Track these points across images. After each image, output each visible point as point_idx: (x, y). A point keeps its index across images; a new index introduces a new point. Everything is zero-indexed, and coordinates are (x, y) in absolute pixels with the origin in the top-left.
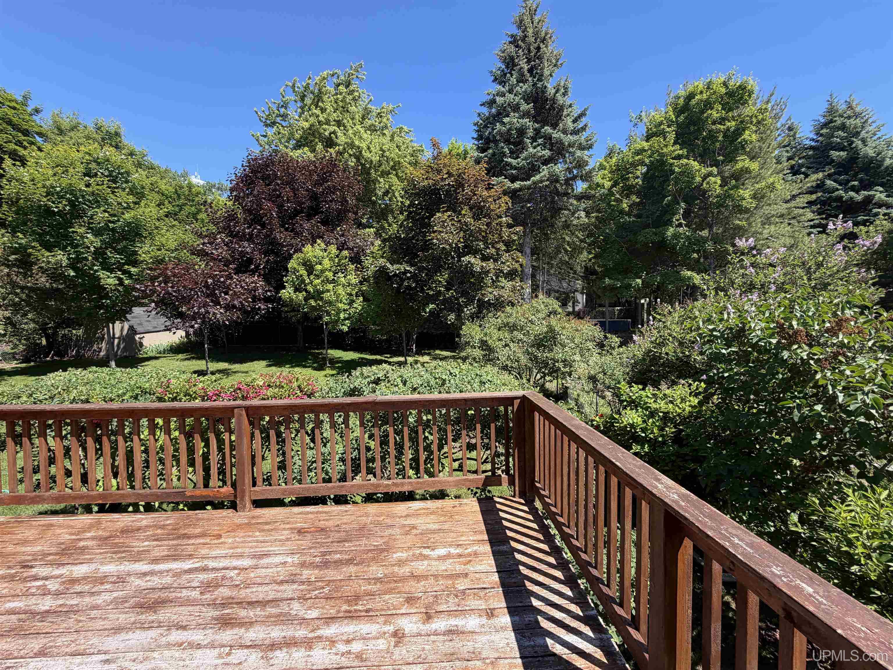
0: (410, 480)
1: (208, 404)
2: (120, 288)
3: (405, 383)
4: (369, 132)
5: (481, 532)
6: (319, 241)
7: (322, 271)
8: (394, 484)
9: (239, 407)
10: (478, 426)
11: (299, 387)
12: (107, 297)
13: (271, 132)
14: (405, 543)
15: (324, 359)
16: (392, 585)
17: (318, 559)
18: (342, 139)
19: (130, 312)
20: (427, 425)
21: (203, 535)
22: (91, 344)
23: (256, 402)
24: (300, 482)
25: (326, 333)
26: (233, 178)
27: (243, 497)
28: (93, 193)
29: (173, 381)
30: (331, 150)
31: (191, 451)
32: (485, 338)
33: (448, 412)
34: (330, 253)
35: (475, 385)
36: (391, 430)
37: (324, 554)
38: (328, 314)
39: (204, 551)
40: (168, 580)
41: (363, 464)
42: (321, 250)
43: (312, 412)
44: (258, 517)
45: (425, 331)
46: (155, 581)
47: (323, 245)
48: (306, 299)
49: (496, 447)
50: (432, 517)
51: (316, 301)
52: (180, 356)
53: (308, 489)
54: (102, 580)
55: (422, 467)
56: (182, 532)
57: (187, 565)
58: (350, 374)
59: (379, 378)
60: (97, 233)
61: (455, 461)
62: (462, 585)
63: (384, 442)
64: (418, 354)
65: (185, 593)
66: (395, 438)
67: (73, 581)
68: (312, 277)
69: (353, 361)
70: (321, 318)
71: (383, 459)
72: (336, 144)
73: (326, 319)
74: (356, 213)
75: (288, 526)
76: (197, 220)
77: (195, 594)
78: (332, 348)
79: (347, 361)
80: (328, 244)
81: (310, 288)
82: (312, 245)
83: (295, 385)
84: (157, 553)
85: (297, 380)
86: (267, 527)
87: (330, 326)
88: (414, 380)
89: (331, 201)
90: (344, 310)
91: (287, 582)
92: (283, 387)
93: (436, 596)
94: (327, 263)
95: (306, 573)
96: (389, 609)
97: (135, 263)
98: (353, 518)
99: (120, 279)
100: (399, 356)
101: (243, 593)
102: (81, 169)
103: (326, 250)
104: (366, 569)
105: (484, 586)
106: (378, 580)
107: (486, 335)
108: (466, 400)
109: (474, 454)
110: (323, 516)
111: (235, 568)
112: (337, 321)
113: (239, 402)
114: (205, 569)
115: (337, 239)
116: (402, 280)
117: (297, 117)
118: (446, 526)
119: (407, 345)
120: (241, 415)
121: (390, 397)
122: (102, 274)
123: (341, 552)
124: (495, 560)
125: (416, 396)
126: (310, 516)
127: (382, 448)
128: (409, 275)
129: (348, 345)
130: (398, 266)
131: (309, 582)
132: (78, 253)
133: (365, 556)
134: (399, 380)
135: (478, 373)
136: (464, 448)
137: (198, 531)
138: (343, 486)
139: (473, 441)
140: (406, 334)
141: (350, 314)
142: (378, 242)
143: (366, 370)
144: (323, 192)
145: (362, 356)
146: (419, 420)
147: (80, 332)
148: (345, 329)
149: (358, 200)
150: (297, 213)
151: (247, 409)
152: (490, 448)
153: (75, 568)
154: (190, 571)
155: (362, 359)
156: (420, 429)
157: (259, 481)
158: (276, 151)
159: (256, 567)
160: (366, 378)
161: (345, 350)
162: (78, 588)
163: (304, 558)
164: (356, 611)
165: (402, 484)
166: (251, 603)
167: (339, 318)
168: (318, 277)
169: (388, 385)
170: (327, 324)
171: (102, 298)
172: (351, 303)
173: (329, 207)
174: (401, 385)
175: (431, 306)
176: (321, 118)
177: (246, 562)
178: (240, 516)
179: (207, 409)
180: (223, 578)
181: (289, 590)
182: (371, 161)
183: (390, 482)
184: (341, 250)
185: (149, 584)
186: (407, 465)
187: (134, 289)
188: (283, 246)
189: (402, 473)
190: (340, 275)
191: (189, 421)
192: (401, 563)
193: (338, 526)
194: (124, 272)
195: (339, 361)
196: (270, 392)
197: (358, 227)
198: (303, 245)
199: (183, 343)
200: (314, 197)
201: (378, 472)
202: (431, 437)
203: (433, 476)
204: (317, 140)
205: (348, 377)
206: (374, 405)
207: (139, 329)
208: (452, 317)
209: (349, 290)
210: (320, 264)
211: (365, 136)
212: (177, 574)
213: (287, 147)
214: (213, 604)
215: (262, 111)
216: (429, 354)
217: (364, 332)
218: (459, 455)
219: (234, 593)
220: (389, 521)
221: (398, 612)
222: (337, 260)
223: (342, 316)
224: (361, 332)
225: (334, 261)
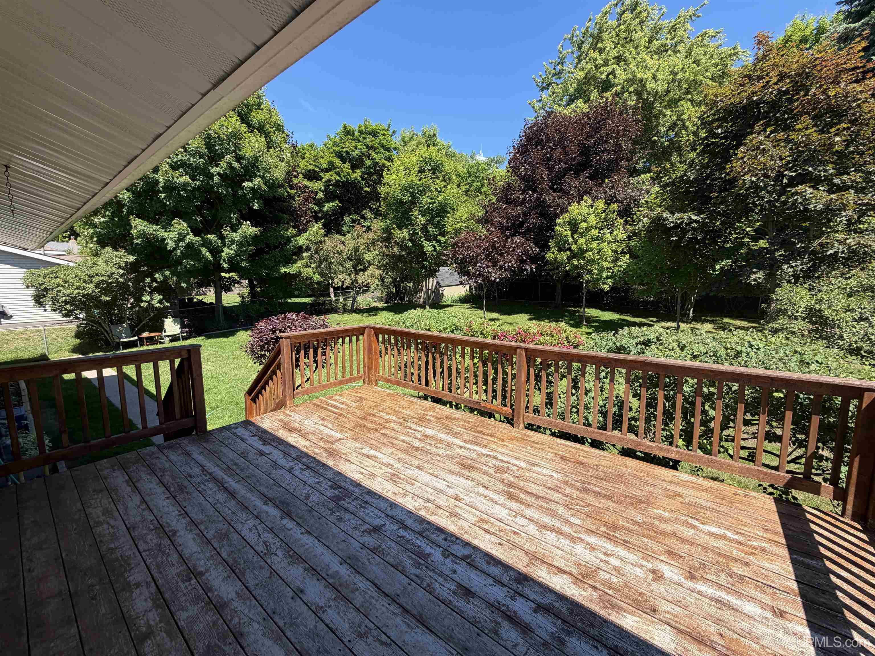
0: (679, 450)
1: (498, 342)
2: (434, 254)
3: (682, 348)
4: (656, 57)
5: (776, 533)
6: (585, 197)
7: (588, 229)
8: (658, 448)
9: (520, 348)
10: (789, 415)
11: (567, 338)
12: (426, 260)
13: (544, 95)
14: (668, 504)
15: (581, 317)
16: (653, 534)
17: (578, 484)
18: (621, 76)
19: (438, 271)
20: (708, 398)
21: (492, 436)
22: (416, 293)
23: (532, 346)
24: (563, 419)
25: (584, 292)
26: (511, 150)
27: (518, 418)
28: (422, 185)
29: (473, 322)
30: (608, 94)
31: (485, 374)
32: (817, 307)
33: (742, 389)
34: (596, 209)
35: (792, 364)
36: (660, 394)
37: (584, 482)
38: (590, 272)
39: (494, 447)
40: (474, 455)
41: (625, 420)
42: (588, 207)
43: (579, 362)
44: (529, 436)
45: (712, 294)
46: (467, 453)
47: (590, 201)
48: (569, 258)
49: (818, 448)
50: (704, 494)
51: (578, 260)
52: (466, 305)
53: (570, 427)
54: (440, 441)
55: (696, 441)
56: (479, 429)
57: (484, 451)
58: (616, 332)
59: (649, 340)
60: (423, 214)
61: (743, 448)
62: (739, 570)
63: (651, 404)
64: (696, 321)
65: (484, 467)
66: (664, 404)
67: (427, 437)
68: (576, 235)
69: (611, 322)
70: (580, 275)
71: (648, 420)
72: (614, 85)
73: (587, 277)
74: (630, 160)
75: (552, 451)
76: (481, 193)
77: (491, 471)
78: (588, 307)
79: (605, 321)
80: (595, 199)
81: (574, 247)
82: (578, 203)
83: (564, 335)
84: (465, 437)
85: (565, 331)
86: (536, 446)
87: (590, 285)
88: (695, 347)
89: (603, 152)
90: (607, 268)
91: (553, 490)
92: (553, 336)
93: (703, 564)
94: (593, 220)
95: (568, 490)
96: (647, 550)
97: (443, 234)
98: (611, 464)
99: (434, 247)
100: (669, 320)
101: (522, 484)
102: (417, 169)
103: (592, 206)
104: (624, 509)
105: (773, 585)
106: (635, 523)
107: (820, 301)
108: (772, 380)
109: (775, 447)
110: (582, 453)
111: (515, 465)
112: (598, 280)
113: (519, 344)
114: (495, 458)
115: (605, 193)
116: (684, 232)
117: (572, 70)
118: (723, 509)
119: (682, 308)
120: (521, 354)
121: (662, 360)
122: (425, 244)
123: (599, 487)
124: (795, 569)
125: (696, 364)
126: (571, 449)
127: (648, 410)
128: (695, 225)
129: (605, 304)
130: (680, 215)
131: (570, 496)
132: (414, 230)
133: (623, 499)
134: (675, 345)
135: (799, 350)
136: (761, 435)
137: (489, 432)
138: (602, 434)
139: (779, 432)
140: (682, 297)
141: (613, 272)
142: (656, 189)
143: (634, 330)
144: (595, 144)
145: (623, 317)
146: (697, 391)
147: (411, 285)
148: (607, 288)
149: (635, 143)
150: (566, 171)
151: (526, 350)
152: (806, 447)
153: (427, 430)
154: (487, 455)
155: (623, 320)
156: (699, 400)
157: (531, 410)
158: (549, 114)
159: (529, 470)
160: (634, 338)
161: (603, 309)
162: (430, 441)
163: (567, 479)
164: (614, 536)
165: (669, 451)
166: (527, 492)
167: (602, 277)
168: (582, 235)
169: (661, 347)
170: (587, 282)
171: (424, 261)
172: (615, 260)
173: (600, 159)
174: (678, 350)
175: (726, 263)
176: (599, 61)
177: (523, 465)
178: (515, 431)
179: (497, 346)
180: (508, 468)
181: (556, 496)
182: (657, 92)
183: (654, 445)
184: (609, 204)
185: (464, 454)
186: (676, 434)
187: (442, 254)
188: (550, 207)
189: (670, 440)
190: (606, 231)
191: (486, 352)
192: (661, 519)
193: (596, 465)
194: (438, 241)
195: (596, 320)
196: (542, 339)
197: (631, 175)
198: (570, 204)
199: (467, 296)
200: (585, 151)
201: (641, 431)
202: (712, 413)
203: (710, 454)
204: (592, 88)
205: (614, 335)
206: (645, 365)
207: (442, 284)
208: (760, 275)
209: (614, 246)
210: (585, 221)
211: (650, 62)
212: (480, 455)
213: (560, 105)
214: (502, 481)
215: (539, 76)
216: (711, 322)
217: (626, 291)
218: (751, 443)
219: (516, 481)
220: (651, 480)
221: (657, 556)
222: (603, 216)
223: (604, 275)
224: (623, 292)
225: (600, 217)
